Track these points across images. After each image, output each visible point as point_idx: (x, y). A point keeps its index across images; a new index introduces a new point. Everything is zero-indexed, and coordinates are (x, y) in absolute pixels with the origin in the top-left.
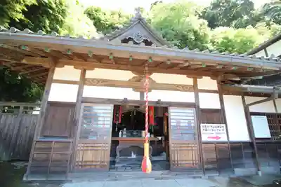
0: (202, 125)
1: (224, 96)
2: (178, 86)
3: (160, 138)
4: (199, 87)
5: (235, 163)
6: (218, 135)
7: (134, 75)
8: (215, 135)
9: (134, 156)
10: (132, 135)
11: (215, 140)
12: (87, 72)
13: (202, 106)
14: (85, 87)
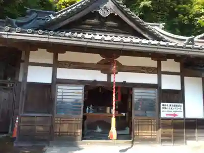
0: (162, 104)
1: (185, 78)
2: (143, 68)
3: (124, 114)
4: (163, 70)
5: (188, 136)
6: (176, 113)
7: (103, 58)
8: (173, 113)
9: (99, 130)
10: (98, 111)
11: (173, 117)
12: (59, 55)
13: (164, 87)
14: (59, 69)
